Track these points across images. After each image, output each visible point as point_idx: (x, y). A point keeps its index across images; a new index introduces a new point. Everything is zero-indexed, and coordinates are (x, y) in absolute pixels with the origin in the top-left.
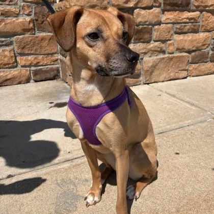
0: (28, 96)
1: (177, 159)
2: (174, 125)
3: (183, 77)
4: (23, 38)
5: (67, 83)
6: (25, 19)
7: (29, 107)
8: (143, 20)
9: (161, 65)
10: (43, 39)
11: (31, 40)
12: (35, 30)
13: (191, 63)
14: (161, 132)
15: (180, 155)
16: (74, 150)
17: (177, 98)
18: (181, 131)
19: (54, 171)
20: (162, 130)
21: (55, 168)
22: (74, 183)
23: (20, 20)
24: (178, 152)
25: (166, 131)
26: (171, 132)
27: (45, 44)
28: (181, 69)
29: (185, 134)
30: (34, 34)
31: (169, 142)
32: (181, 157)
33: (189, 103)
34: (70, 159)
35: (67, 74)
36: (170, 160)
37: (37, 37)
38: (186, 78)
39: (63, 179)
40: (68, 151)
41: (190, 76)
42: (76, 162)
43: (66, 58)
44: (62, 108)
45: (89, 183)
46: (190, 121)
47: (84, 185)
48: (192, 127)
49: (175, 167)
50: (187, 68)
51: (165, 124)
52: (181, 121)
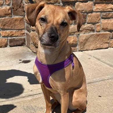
0: (6, 55)
1: (100, 100)
2: (98, 78)
3: (105, 48)
4: (4, 19)
5: (30, 48)
6: (6, 7)
7: (7, 62)
8: (81, 9)
9: (91, 39)
10: (16, 20)
11: (9, 21)
12: (12, 14)
13: (111, 38)
14: (90, 82)
15: (102, 98)
17: (101, 61)
18: (103, 83)
20: (90, 81)
21: (23, 100)
22: (34, 109)
23: (3, 8)
24: (100, 95)
25: (93, 82)
26: (96, 83)
27: (17, 23)
28: (104, 42)
29: (106, 85)
30: (11, 17)
31: (95, 89)
32: (102, 99)
33: (109, 65)
34: (32, 95)
35: (30, 43)
36: (95, 100)
37: (13, 19)
38: (107, 48)
39: (28, 106)
40: (31, 90)
41: (110, 47)
42: (35, 97)
43: (30, 32)
44: (27, 64)
46: (109, 76)
47: (40, 111)
48: (111, 80)
49: (98, 105)
50: (109, 42)
51: (93, 77)
52: (103, 76)
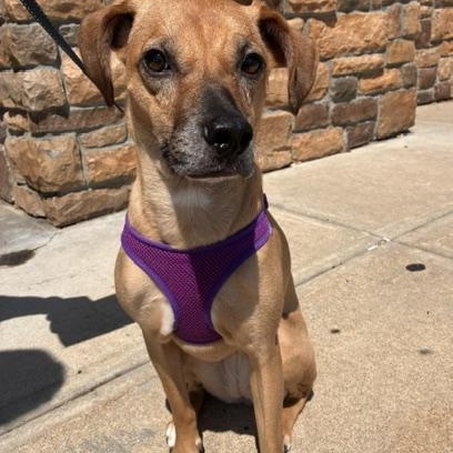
1: (340, 344)
2: (304, 270)
3: (282, 165)
5: (12, 203)
15: (343, 333)
16: (91, 365)
17: (289, 211)
18: (324, 281)
19: (57, 426)
21: (57, 420)
22: (120, 446)
24: (336, 327)
26: (304, 286)
28: (277, 147)
29: (336, 286)
31: (308, 308)
32: (348, 338)
33: (315, 218)
36: (326, 349)
38: (288, 166)
39: (87, 442)
41: (296, 160)
45: (158, 439)
46: (334, 256)
47: (146, 445)
48: (343, 268)
49: (344, 362)
50: (289, 144)
52: (315, 258)
